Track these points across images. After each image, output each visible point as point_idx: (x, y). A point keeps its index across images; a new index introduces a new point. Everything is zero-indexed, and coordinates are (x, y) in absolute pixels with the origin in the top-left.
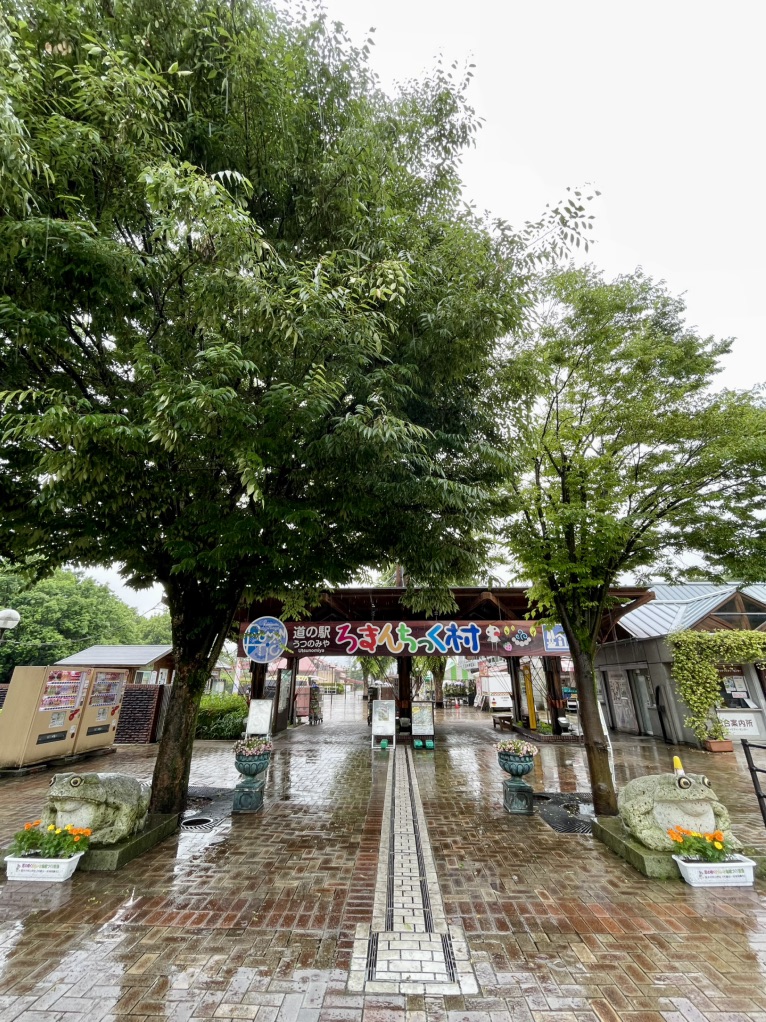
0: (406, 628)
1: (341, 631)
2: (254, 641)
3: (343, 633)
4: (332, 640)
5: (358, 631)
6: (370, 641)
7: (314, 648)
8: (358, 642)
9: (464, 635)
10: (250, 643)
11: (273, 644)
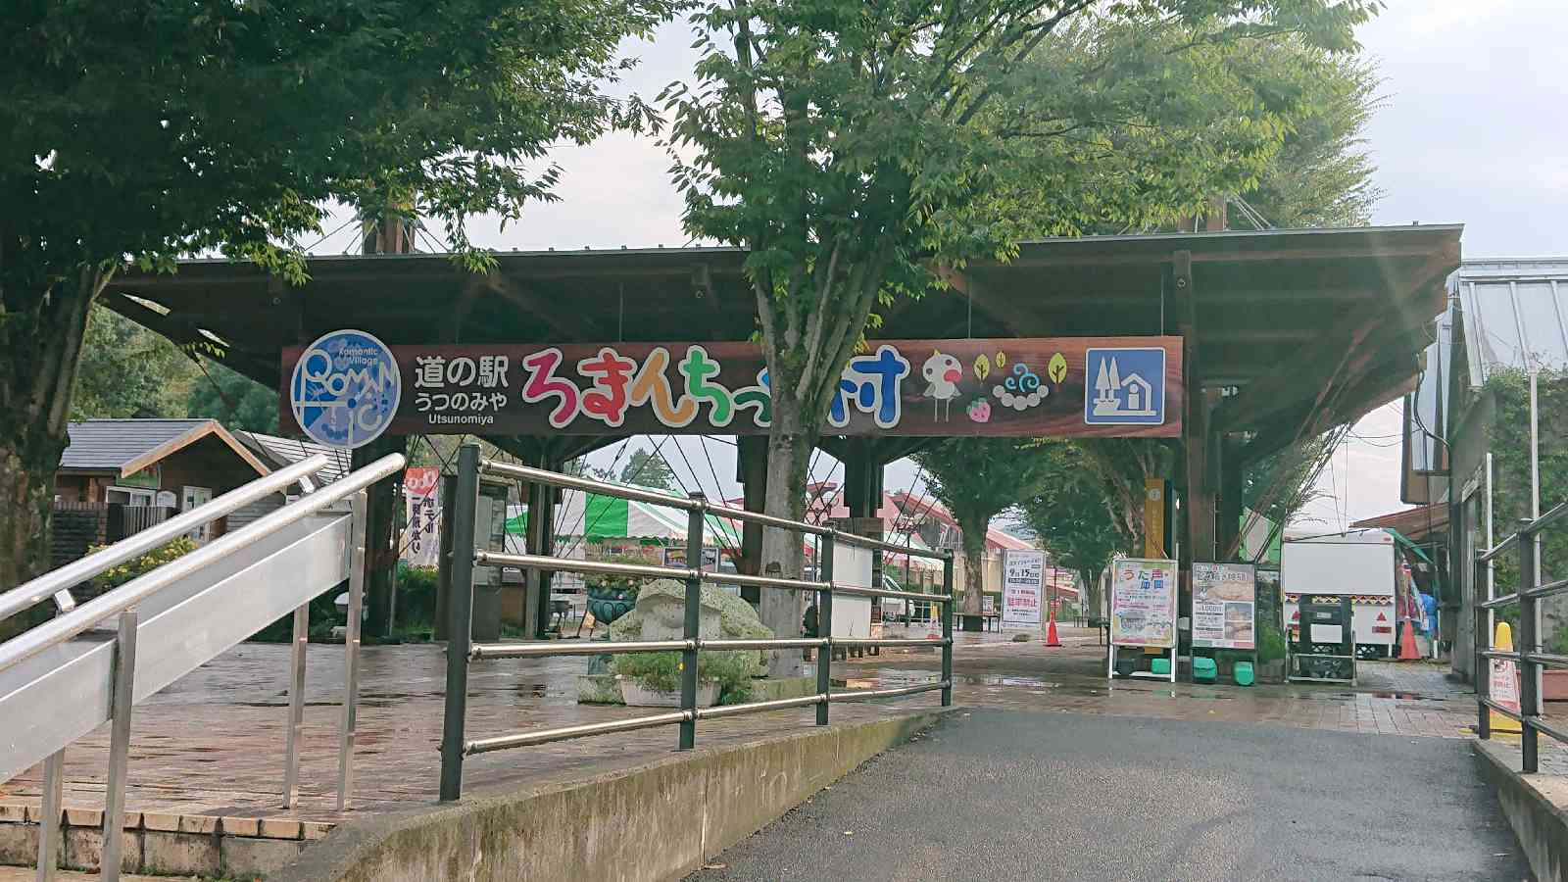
0: (706, 361)
1: (535, 370)
2: (317, 392)
3: (542, 374)
4: (513, 392)
5: (581, 372)
6: (610, 397)
7: (469, 412)
8: (580, 397)
9: (859, 379)
10: (308, 398)
11: (364, 401)
